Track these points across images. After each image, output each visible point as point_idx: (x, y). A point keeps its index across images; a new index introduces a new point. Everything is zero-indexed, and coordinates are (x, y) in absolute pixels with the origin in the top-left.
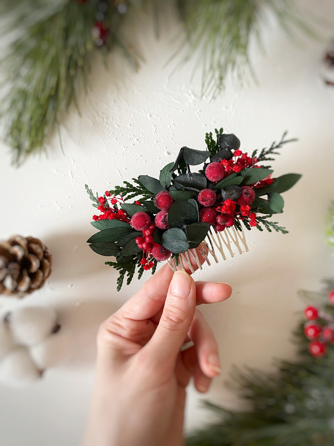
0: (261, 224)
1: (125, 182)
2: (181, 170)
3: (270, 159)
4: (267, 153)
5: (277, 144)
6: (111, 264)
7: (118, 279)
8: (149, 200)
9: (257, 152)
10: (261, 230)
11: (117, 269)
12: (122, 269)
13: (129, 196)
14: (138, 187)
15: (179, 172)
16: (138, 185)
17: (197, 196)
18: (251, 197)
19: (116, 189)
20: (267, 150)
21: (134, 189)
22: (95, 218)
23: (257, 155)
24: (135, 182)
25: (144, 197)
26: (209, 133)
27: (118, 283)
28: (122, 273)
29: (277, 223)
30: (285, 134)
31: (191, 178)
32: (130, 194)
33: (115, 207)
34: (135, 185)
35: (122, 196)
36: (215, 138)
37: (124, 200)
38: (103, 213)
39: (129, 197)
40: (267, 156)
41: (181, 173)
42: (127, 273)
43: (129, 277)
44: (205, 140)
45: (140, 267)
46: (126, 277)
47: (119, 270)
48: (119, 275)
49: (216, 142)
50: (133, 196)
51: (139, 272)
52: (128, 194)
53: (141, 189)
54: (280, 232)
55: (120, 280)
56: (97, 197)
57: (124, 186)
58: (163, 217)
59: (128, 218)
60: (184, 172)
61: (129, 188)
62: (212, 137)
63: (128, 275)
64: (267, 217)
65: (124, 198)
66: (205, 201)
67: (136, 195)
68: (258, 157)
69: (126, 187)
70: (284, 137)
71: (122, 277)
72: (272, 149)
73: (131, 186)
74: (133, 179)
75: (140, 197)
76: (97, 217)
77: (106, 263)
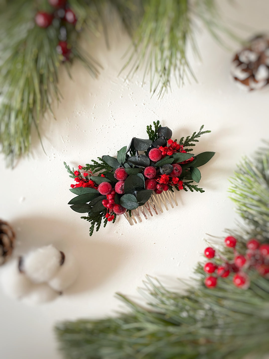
0: (186, 187)
1: (93, 161)
3: (192, 145)
4: (190, 140)
5: (196, 134)
6: (85, 218)
7: (91, 228)
9: (184, 139)
10: (187, 191)
11: (90, 221)
12: (93, 221)
14: (102, 163)
15: (131, 153)
17: (144, 171)
18: (179, 172)
19: (87, 166)
20: (190, 138)
21: (99, 165)
22: (72, 186)
23: (183, 142)
25: (106, 170)
26: (149, 126)
27: (90, 231)
28: (93, 224)
29: (197, 186)
30: (202, 127)
31: (139, 158)
33: (87, 178)
34: (100, 162)
36: (153, 129)
38: (78, 183)
39: (96, 171)
40: (190, 143)
42: (96, 223)
43: (97, 226)
44: (147, 131)
45: (105, 219)
46: (96, 226)
47: (91, 222)
48: (91, 225)
49: (155, 132)
50: (98, 170)
51: (104, 222)
52: (95, 169)
53: (104, 165)
54: (199, 191)
55: (92, 229)
56: (73, 171)
57: (92, 163)
58: (120, 186)
59: (96, 185)
60: (134, 154)
61: (95, 164)
62: (151, 129)
63: (97, 225)
65: (93, 172)
66: (149, 175)
67: (101, 169)
68: (184, 143)
69: (93, 164)
70: (201, 129)
71: (93, 227)
72: (193, 138)
73: (97, 163)
74: (98, 158)
75: (104, 170)
76: (74, 185)
77: (82, 218)
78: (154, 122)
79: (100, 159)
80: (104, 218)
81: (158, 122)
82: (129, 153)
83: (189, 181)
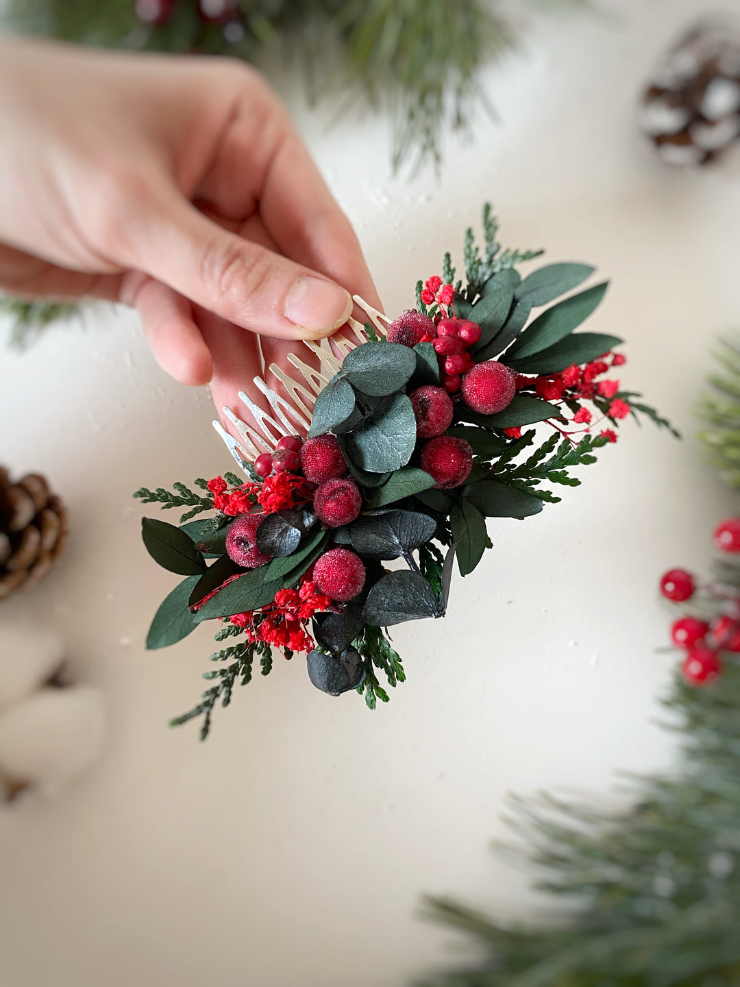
0: (203, 494)
1: (575, 482)
2: (435, 559)
3: (224, 656)
4: (234, 670)
5: (219, 702)
6: (530, 256)
7: (496, 228)
8: (494, 461)
9: (261, 668)
10: (199, 481)
11: (509, 250)
12: (497, 257)
13: (551, 450)
14: (537, 482)
15: (437, 552)
16: (537, 488)
18: (232, 539)
19: (592, 454)
20: (239, 679)
21: (545, 472)
22: (619, 360)
23: (257, 658)
24: (549, 493)
25: (510, 463)
26: (398, 682)
27: (495, 217)
28: (493, 249)
29: (163, 508)
30: (205, 731)
31: (397, 542)
32: (549, 456)
33: (575, 407)
34: (545, 485)
35: (568, 441)
36: (380, 674)
37: (561, 434)
38: (602, 378)
39: (548, 447)
40: (232, 661)
41: (431, 553)
43: (474, 246)
44: (401, 661)
46: (480, 241)
47: (503, 251)
48: (499, 237)
49: (373, 664)
50: (540, 454)
51: (454, 270)
52: (555, 452)
53: (526, 480)
54: (154, 490)
55: (490, 226)
56: (633, 413)
57: (572, 471)
59: (531, 392)
60: (424, 556)
61: (559, 470)
62: (387, 672)
63: (477, 249)
64: (191, 515)
65: (562, 438)
67: (532, 460)
68: (255, 653)
69: (567, 468)
70: (208, 722)
71: (489, 238)
72: (228, 684)
73: (556, 478)
74: (557, 500)
75: (520, 460)
76: (615, 363)
77: (541, 253)
78: (386, 699)
79: (547, 497)
80: (460, 284)
81: (371, 704)
82: (444, 549)
83: (197, 517)
